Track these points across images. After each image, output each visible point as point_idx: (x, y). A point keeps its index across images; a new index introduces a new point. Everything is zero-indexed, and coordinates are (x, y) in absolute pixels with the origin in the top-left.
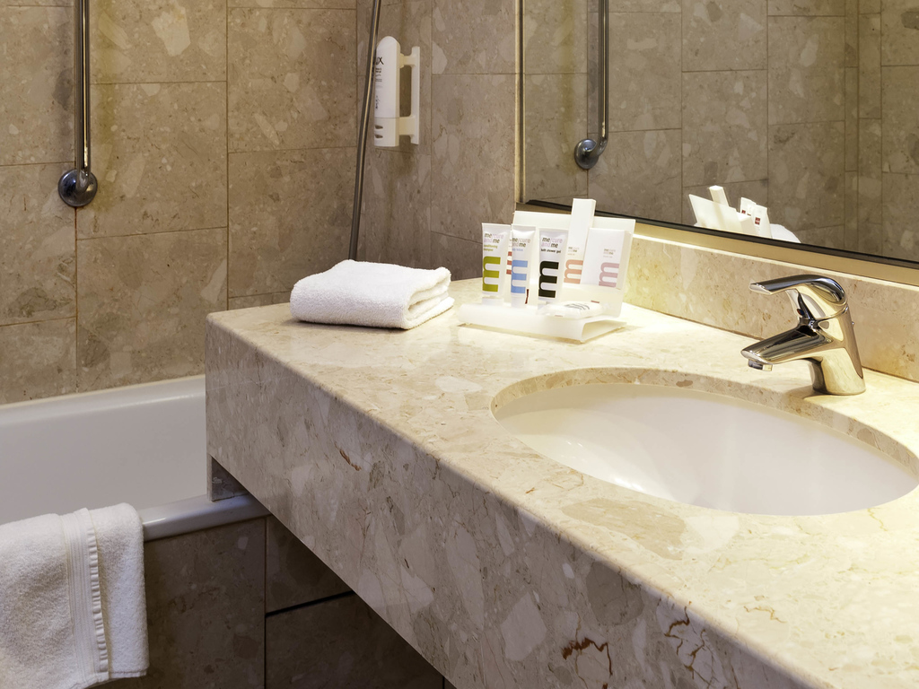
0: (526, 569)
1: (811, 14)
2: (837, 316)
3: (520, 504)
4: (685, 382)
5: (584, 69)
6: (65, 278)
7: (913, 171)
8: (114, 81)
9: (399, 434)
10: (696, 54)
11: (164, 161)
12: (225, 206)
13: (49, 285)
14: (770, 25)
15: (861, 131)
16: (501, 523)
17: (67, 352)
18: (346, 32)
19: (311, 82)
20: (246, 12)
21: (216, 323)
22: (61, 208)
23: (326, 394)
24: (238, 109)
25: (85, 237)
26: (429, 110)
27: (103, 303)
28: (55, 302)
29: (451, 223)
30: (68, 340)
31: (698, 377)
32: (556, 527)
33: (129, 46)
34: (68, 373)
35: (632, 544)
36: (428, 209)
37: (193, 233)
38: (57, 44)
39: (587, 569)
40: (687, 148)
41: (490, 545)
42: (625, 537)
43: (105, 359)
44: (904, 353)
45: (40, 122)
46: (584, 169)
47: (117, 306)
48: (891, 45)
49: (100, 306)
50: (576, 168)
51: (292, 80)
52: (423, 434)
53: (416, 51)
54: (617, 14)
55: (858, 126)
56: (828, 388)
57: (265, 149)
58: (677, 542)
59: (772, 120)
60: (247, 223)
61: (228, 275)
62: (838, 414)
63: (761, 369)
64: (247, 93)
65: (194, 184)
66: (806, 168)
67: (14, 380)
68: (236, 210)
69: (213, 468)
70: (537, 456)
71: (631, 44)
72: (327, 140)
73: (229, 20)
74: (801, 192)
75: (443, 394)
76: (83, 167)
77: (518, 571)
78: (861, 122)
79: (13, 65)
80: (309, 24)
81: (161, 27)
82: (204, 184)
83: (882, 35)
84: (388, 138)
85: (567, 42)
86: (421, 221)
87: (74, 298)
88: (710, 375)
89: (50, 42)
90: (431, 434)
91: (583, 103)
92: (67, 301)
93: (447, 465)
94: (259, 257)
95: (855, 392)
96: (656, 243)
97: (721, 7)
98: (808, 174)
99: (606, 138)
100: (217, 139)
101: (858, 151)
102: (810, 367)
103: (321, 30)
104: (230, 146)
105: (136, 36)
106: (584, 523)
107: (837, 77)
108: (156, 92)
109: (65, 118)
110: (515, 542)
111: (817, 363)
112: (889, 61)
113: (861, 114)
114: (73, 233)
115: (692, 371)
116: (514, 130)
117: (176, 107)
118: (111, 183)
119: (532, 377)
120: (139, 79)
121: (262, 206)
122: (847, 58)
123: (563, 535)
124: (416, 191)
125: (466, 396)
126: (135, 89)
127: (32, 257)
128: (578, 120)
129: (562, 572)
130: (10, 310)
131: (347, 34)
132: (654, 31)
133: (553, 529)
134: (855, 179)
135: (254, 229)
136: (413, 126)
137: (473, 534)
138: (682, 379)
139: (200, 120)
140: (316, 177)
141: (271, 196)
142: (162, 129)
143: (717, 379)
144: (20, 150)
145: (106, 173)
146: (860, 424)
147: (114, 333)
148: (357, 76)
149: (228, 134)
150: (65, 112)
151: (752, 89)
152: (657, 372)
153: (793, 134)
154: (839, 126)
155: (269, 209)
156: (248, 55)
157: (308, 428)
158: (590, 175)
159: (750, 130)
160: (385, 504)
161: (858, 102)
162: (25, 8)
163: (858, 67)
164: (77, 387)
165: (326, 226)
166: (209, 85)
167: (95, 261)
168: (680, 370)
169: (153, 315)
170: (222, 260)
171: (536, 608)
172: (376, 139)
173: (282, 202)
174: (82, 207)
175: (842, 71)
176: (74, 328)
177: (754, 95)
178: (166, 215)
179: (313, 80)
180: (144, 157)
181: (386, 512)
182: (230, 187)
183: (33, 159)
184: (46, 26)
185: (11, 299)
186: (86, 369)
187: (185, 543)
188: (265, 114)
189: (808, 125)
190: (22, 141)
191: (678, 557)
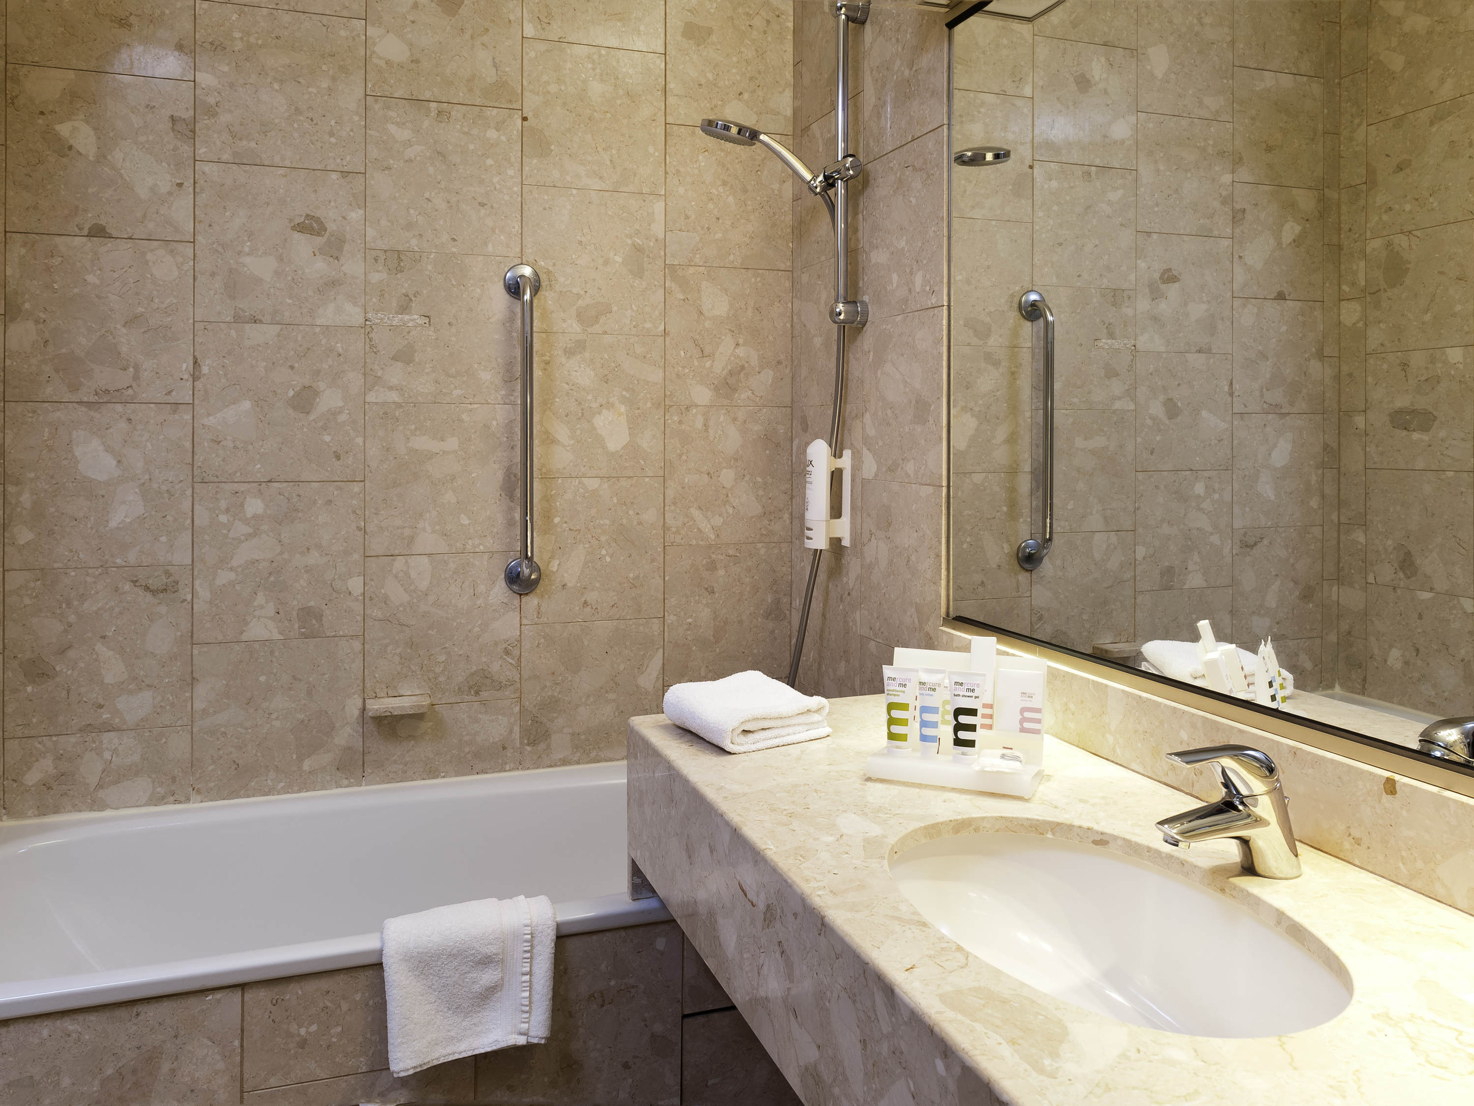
0: (902, 1053)
1: (1283, 411)
2: (1268, 793)
3: (897, 983)
4: (1102, 841)
5: (1027, 468)
6: (511, 661)
7: (1402, 584)
8: (557, 475)
9: (789, 881)
10: (1152, 453)
11: (604, 552)
12: (661, 596)
13: (495, 667)
14: (1235, 423)
15: (1343, 537)
16: (879, 998)
17: (511, 731)
18: (781, 430)
19: (747, 478)
20: (683, 410)
21: (636, 728)
22: (507, 595)
23: (727, 823)
24: (674, 504)
25: (528, 623)
26: (859, 514)
27: (546, 686)
28: (500, 683)
29: (880, 629)
30: (512, 719)
31: (1115, 838)
32: (930, 1017)
33: (572, 442)
34: (512, 751)
35: (1006, 1051)
36: (858, 612)
37: (631, 622)
38: (505, 439)
39: (957, 1070)
40: (1141, 551)
41: (869, 1018)
42: (1000, 1040)
43: (546, 740)
44: (1350, 835)
45: (488, 513)
46: (1027, 570)
47: (558, 690)
48: (1377, 446)
49: (543, 689)
50: (1017, 568)
51: (727, 476)
52: (813, 884)
53: (847, 454)
54: (1063, 411)
55: (1339, 531)
56: (1257, 868)
57: (701, 543)
58: (1055, 1055)
59: (1238, 523)
60: (682, 614)
61: (663, 664)
62: (1264, 902)
63: (1177, 846)
64: (683, 488)
65: (631, 575)
66: (1277, 575)
67: (462, 755)
68: (672, 601)
69: (633, 867)
70: (924, 924)
71: (1079, 442)
72: (762, 535)
73: (666, 418)
74: (1271, 601)
75: (841, 836)
76: (527, 557)
77: (894, 1053)
78: (1341, 527)
79: (464, 459)
80: (745, 422)
81: (601, 424)
82: (641, 576)
83: (1367, 435)
84: (819, 541)
85: (1012, 439)
86: (851, 624)
87: (518, 681)
88: (1128, 837)
89: (498, 438)
90: (820, 884)
91: (1027, 502)
92: (512, 683)
93: (832, 924)
94: (694, 648)
95: (1289, 876)
96: (1082, 678)
97: (1179, 404)
98: (1278, 583)
99: (1050, 539)
100: (654, 532)
101: (1339, 558)
102: (1238, 846)
103: (757, 428)
104: (667, 539)
105: (578, 432)
106: (960, 1017)
107: (1314, 479)
108: (596, 486)
109: (511, 509)
110: (891, 1022)
111: (1245, 842)
112: (1375, 463)
113: (1342, 518)
114: (519, 618)
115: (1108, 830)
116: (941, 543)
117: (615, 500)
118: (553, 572)
119: (937, 821)
120: (580, 474)
121: (697, 598)
122: (1326, 459)
123: (936, 1029)
124: (846, 594)
125: (864, 840)
126: (577, 483)
127: (480, 640)
128: (1021, 520)
129: (935, 1067)
130: (459, 688)
131: (782, 431)
132: (1105, 429)
133: (927, 1019)
134: (1335, 588)
135: (690, 620)
136: (843, 528)
137: (854, 1002)
138: (1098, 838)
139: (638, 514)
140: (750, 570)
141: (706, 589)
142: (602, 522)
143: (1136, 843)
144: (470, 539)
145: (549, 562)
146: (1288, 918)
147: (555, 715)
148: (792, 473)
149: (665, 528)
150: (511, 504)
151: (1214, 490)
152: (1070, 827)
153: (1262, 538)
154: (1317, 531)
155: (704, 602)
156: (685, 451)
157: (712, 852)
158: (1034, 576)
159: (1212, 534)
160: (777, 947)
161: (1339, 504)
162: (476, 406)
163: (1339, 468)
164: (520, 765)
165: (760, 620)
166: (647, 480)
167: (538, 646)
168: (1096, 827)
169: (592, 699)
170: (658, 649)
171: (911, 1096)
172: (806, 540)
173: (717, 595)
174: (527, 594)
175: (1320, 472)
176: (518, 708)
177: (1216, 496)
178: (605, 604)
179: (748, 476)
180: (585, 548)
181: (778, 955)
182: (667, 578)
183: (481, 547)
184: (494, 423)
185: (461, 679)
186: (529, 748)
187: (605, 939)
188: (701, 509)
189: (1280, 530)
190: (472, 530)
191: (1052, 1076)
